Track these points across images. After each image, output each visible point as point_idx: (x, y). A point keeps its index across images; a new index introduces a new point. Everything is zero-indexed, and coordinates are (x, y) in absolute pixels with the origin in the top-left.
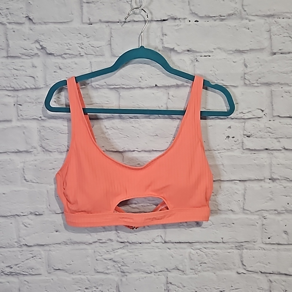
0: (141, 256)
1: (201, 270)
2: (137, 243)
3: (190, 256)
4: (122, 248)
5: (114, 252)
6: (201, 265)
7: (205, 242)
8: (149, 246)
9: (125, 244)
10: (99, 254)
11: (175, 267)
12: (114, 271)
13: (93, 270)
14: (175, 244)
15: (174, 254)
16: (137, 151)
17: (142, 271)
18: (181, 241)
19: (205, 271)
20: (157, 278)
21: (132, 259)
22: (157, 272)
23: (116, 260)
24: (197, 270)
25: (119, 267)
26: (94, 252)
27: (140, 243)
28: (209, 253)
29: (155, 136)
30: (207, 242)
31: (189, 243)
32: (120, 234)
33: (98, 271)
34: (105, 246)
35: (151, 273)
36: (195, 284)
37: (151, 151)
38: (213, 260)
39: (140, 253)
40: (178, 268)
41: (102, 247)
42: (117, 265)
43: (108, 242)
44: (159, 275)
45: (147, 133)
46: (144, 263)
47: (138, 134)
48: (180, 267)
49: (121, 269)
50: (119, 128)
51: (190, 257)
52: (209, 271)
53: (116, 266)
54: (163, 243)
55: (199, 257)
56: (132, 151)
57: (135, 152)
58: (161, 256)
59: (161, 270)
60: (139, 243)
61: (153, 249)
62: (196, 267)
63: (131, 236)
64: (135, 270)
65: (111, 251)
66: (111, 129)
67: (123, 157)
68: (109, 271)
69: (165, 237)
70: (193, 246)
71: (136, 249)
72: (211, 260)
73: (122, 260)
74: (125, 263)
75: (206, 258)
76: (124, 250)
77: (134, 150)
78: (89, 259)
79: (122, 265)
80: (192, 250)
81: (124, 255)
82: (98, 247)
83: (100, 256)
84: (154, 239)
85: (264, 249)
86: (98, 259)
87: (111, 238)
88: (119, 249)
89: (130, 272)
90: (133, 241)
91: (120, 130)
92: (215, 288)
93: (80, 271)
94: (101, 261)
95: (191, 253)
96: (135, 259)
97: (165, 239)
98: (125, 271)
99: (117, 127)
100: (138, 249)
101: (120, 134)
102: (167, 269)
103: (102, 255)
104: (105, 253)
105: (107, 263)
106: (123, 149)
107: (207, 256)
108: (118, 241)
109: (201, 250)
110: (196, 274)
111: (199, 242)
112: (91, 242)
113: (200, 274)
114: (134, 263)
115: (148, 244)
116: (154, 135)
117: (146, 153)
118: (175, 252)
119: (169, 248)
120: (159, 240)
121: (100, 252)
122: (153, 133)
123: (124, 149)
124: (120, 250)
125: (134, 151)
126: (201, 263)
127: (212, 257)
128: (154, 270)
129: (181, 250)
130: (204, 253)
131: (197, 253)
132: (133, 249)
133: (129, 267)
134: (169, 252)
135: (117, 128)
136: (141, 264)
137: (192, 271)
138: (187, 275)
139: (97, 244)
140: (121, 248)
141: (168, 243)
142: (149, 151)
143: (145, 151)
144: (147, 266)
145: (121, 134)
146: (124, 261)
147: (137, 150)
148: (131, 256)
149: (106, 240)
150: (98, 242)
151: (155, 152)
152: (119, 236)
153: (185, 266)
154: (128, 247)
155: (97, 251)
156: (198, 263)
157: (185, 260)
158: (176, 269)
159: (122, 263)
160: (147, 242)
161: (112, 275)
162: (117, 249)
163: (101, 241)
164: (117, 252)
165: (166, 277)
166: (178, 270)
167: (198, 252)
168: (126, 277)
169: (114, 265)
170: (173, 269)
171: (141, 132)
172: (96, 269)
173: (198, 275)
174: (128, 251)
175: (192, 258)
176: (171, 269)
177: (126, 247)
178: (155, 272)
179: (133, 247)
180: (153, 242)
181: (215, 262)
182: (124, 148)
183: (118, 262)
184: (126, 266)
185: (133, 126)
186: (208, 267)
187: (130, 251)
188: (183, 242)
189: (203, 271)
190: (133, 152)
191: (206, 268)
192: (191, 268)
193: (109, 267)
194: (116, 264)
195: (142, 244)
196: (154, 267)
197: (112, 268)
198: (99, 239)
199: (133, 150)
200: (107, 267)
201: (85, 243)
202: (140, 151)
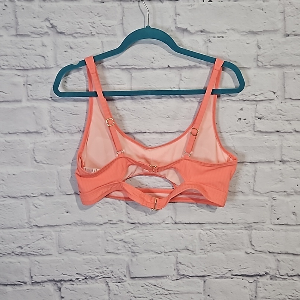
0: (151, 236)
1: (211, 250)
2: (147, 224)
3: (199, 236)
4: (133, 229)
5: (125, 233)
6: (210, 246)
7: (215, 222)
8: (159, 227)
9: (135, 225)
10: (110, 235)
11: (185, 247)
12: (125, 252)
13: (104, 250)
14: (185, 224)
15: (184, 235)
17: (153, 251)
18: (191, 222)
19: (215, 251)
20: (167, 258)
21: (143, 240)
22: (166, 253)
23: (126, 241)
24: (206, 250)
25: (130, 247)
26: (105, 233)
27: (151, 224)
28: (219, 233)
29: (167, 117)
30: (217, 223)
31: (200, 224)
32: (130, 215)
33: (108, 251)
34: (116, 227)
35: (161, 253)
36: (204, 263)
37: (163, 133)
38: (222, 240)
39: (150, 234)
40: (188, 249)
41: (113, 228)
42: (128, 245)
43: (118, 223)
44: (169, 255)
45: (158, 115)
46: (155, 243)
47: (149, 116)
48: (190, 247)
49: (131, 249)
50: (131, 109)
51: (200, 238)
52: (218, 251)
53: (126, 246)
54: (174, 224)
55: (208, 237)
56: (144, 133)
58: (171, 236)
59: (171, 250)
60: (149, 224)
61: (163, 229)
62: (206, 247)
63: (142, 217)
64: (145, 250)
65: (122, 232)
66: (123, 111)
67: (135, 139)
68: (120, 252)
69: (176, 218)
70: (202, 227)
71: (146, 229)
72: (221, 241)
73: (133, 241)
74: (136, 243)
75: (216, 238)
76: (134, 231)
77: (146, 131)
78: (99, 240)
79: (132, 246)
80: (202, 231)
81: (134, 236)
82: (108, 228)
83: (111, 237)
84: (165, 220)
85: (273, 230)
86: (108, 240)
87: (122, 219)
88: (129, 229)
89: (140, 252)
90: (143, 222)
91: (131, 111)
92: (223, 267)
93: (91, 251)
94: (111, 241)
95: (201, 234)
96: (146, 239)
97: (175, 220)
98: (135, 252)
99: (129, 108)
100: (148, 230)
101: (131, 116)
102: (177, 249)
103: (112, 236)
104: (116, 234)
105: (118, 243)
106: (134, 130)
107: (216, 237)
108: (128, 222)
109: (211, 230)
110: (205, 254)
111: (209, 222)
112: (101, 223)
113: (209, 254)
114: (145, 243)
115: (158, 225)
116: (165, 117)
117: (157, 135)
118: (185, 233)
119: (179, 229)
120: (170, 220)
121: (111, 233)
122: (165, 115)
123: (136, 130)
124: (131, 230)
125: (145, 132)
126: (211, 243)
127: (221, 237)
128: (164, 251)
129: (191, 231)
130: (214, 233)
131: (206, 233)
132: (143, 230)
133: (139, 247)
134: (179, 233)
135: (128, 109)
136: (151, 244)
137: (201, 251)
138: (196, 255)
139: (108, 225)
140: (131, 229)
141: (179, 223)
142: (161, 133)
143: (157, 133)
144: (157, 246)
145: (132, 115)
146: (134, 242)
147: (148, 131)
148: (141, 236)
149: (116, 221)
150: (109, 223)
151: (166, 134)
152: (129, 217)
153: (195, 246)
154: (138, 227)
155: (108, 232)
156: (208, 243)
157: (195, 241)
158: (186, 249)
159: (133, 243)
160: (158, 223)
161: (122, 255)
162: (128, 230)
163: (111, 222)
164: (127, 233)
165: (176, 257)
166: (187, 251)
167: (208, 232)
168: (136, 257)
169: (124, 246)
170: (183, 249)
171: (152, 114)
172: (106, 249)
173: (208, 255)
174: (138, 231)
175: (202, 238)
176: (181, 250)
177: (137, 228)
178: (165, 253)
179: (144, 227)
180: (164, 223)
181: (224, 242)
182: (136, 129)
183: (129, 242)
184: (137, 246)
185: (145, 108)
186: (218, 247)
187: (140, 231)
188: (193, 223)
189: (213, 251)
190: (145, 134)
191: (215, 248)
192: (201, 248)
193: (119, 248)
194: (126, 244)
195: (153, 225)
196: (164, 247)
197: (122, 249)
198: (109, 220)
199: (144, 132)
200: (118, 248)
201: (95, 224)
202: (151, 133)
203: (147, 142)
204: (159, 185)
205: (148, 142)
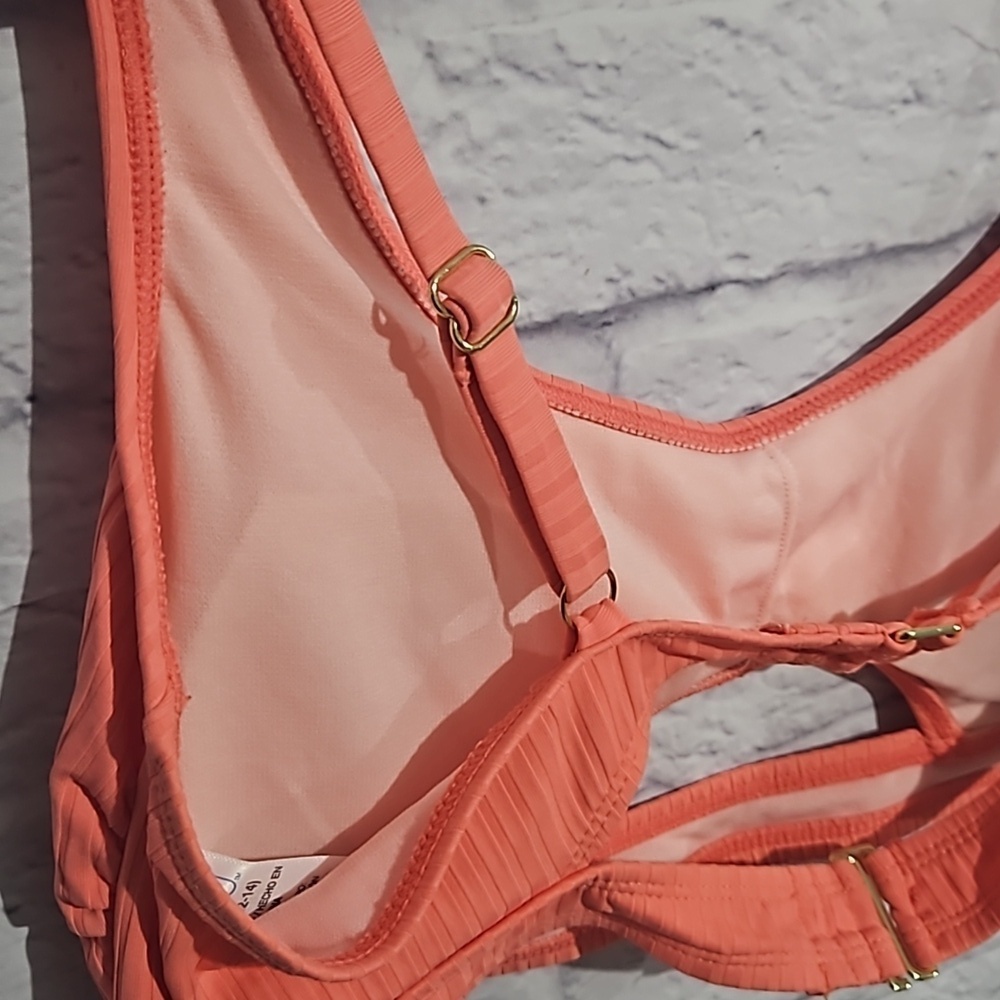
16: (737, 282)
29: (906, 102)
37: (857, 260)
45: (838, 88)
47: (758, 109)
50: (580, 58)
56: (697, 293)
57: (720, 292)
66: (498, 82)
67: (617, 366)
77: (718, 276)
91: (584, 75)
99: (560, 48)
101: (587, 131)
106: (611, 280)
116: (893, 101)
118: (962, 987)
122: (889, 78)
123: (625, 283)
125: (712, 288)
135: (555, 59)
142: (841, 267)
143: (809, 272)
145: (594, 120)
147: (734, 270)
171: (785, 84)
182: (627, 273)
185: (719, 23)
190: (708, 305)
199: (702, 282)
202: (760, 283)
203: (727, 382)
204: (805, 720)
205: (733, 372)
